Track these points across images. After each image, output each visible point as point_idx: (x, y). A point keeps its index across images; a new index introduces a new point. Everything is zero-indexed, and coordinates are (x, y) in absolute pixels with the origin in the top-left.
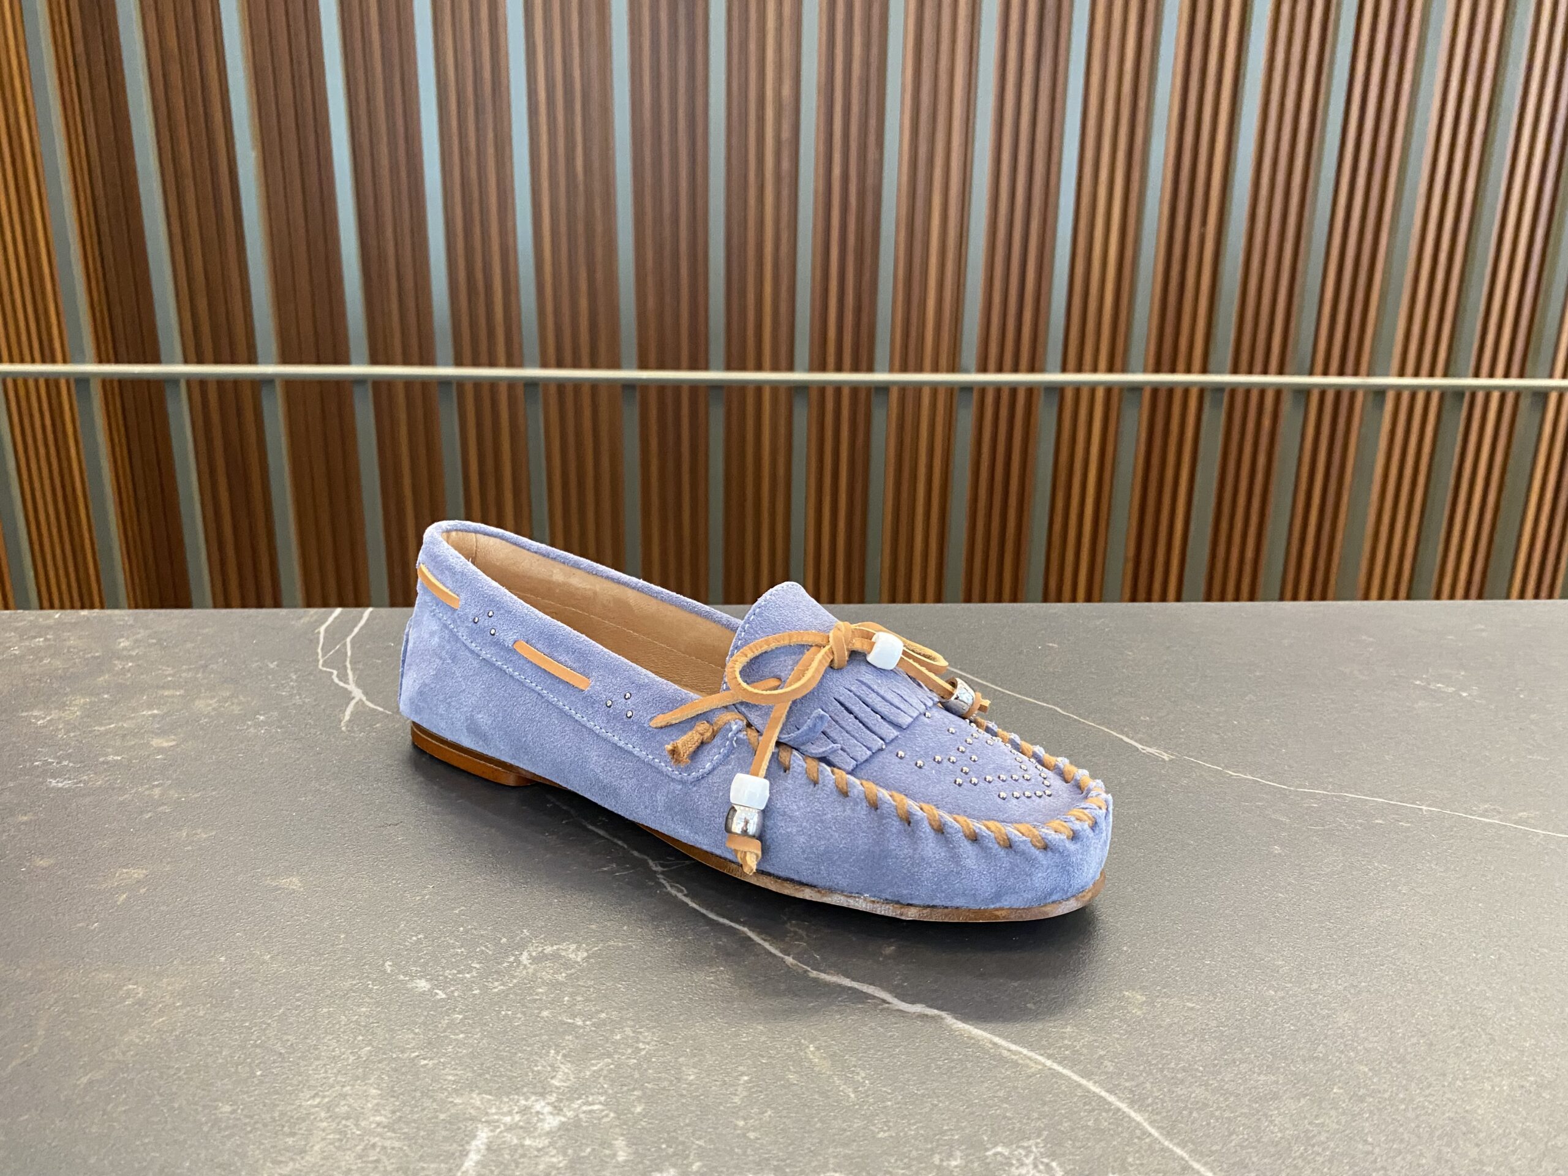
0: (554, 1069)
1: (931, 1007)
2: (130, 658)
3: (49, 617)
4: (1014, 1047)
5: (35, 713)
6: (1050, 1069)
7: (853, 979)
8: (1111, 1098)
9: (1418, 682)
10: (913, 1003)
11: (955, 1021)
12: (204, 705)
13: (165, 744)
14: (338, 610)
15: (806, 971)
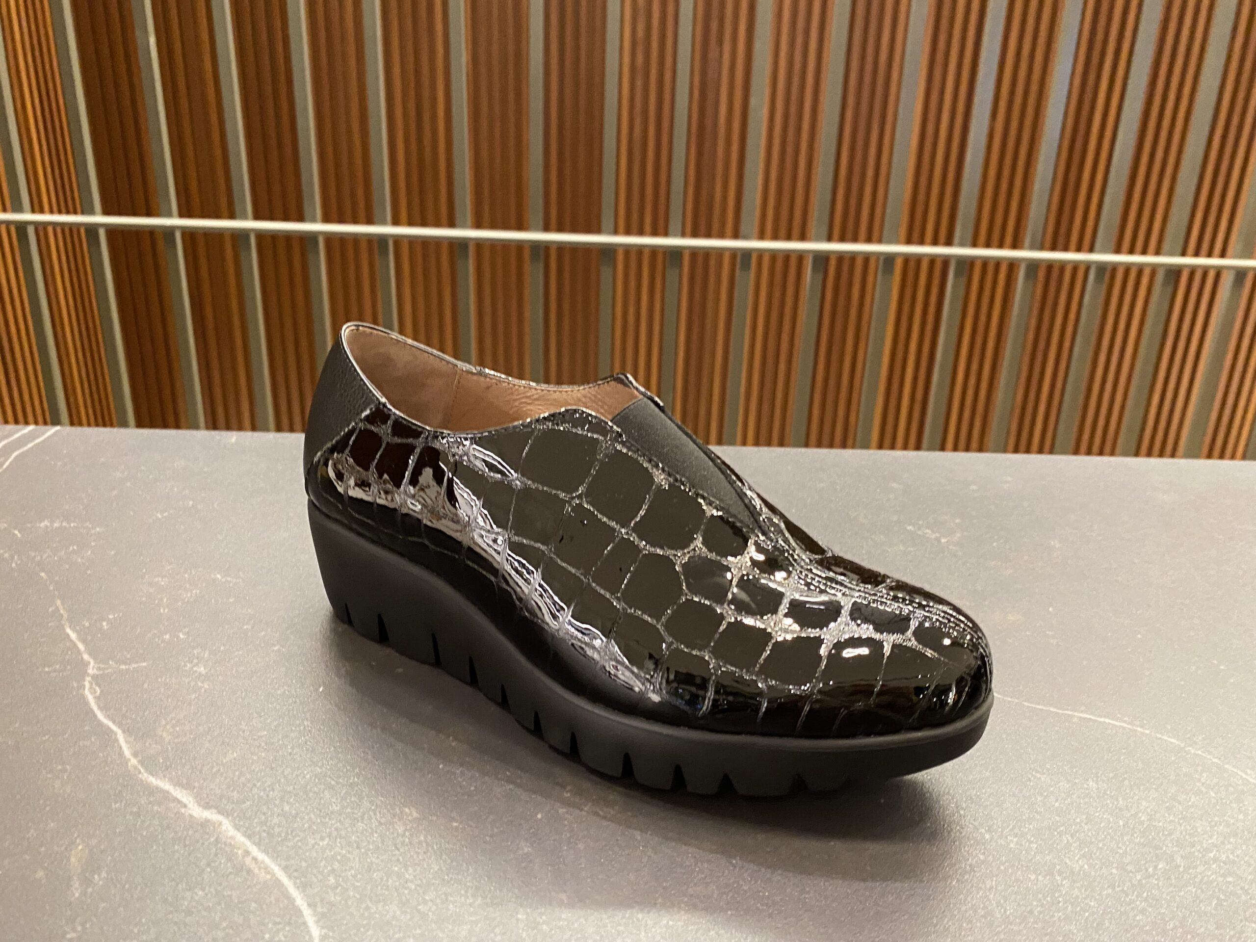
1: (219, 813)
4: (261, 856)
6: (277, 879)
7: (174, 783)
8: (307, 912)
9: (909, 528)
11: (230, 828)
14: (31, 427)
15: (140, 772)
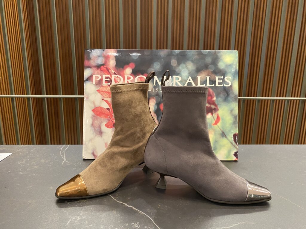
0: (81, 213)
2: (32, 153)
3: (21, 146)
5: (18, 162)
6: (144, 214)
7: (123, 202)
10: (129, 205)
11: (134, 208)
12: (43, 161)
13: (37, 167)
14: (64, 145)
15: (117, 201)
